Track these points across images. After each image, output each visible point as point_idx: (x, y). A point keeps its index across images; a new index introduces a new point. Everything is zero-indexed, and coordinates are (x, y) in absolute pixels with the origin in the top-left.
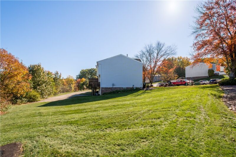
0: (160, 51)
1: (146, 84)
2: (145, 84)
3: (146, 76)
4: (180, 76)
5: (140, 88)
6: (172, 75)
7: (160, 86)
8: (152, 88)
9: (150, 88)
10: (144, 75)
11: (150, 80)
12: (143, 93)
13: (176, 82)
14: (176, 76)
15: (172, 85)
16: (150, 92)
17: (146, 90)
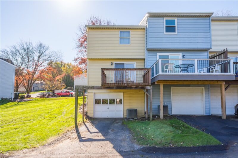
0: (42, 55)
1: (19, 94)
2: (17, 94)
3: (19, 82)
4: (68, 86)
5: (10, 99)
6: (59, 84)
7: (41, 97)
8: (28, 99)
9: (26, 99)
10: (17, 81)
11: (26, 89)
12: (16, 105)
13: (61, 93)
14: (64, 86)
15: (55, 96)
16: (24, 104)
17: (19, 102)
